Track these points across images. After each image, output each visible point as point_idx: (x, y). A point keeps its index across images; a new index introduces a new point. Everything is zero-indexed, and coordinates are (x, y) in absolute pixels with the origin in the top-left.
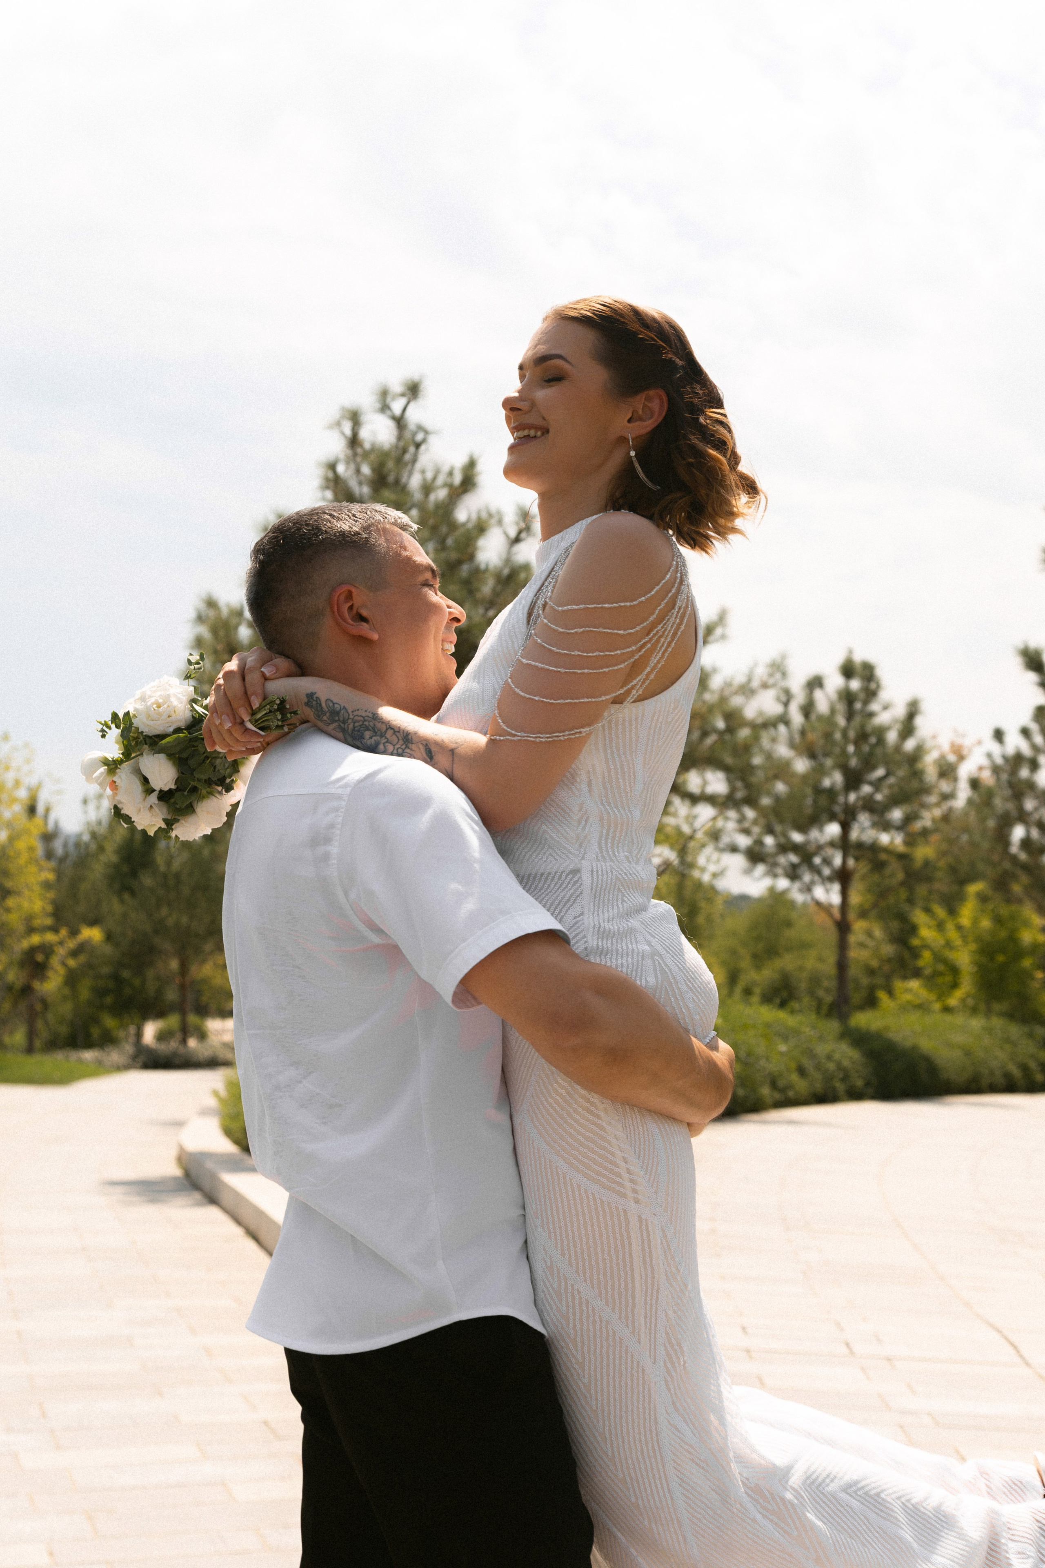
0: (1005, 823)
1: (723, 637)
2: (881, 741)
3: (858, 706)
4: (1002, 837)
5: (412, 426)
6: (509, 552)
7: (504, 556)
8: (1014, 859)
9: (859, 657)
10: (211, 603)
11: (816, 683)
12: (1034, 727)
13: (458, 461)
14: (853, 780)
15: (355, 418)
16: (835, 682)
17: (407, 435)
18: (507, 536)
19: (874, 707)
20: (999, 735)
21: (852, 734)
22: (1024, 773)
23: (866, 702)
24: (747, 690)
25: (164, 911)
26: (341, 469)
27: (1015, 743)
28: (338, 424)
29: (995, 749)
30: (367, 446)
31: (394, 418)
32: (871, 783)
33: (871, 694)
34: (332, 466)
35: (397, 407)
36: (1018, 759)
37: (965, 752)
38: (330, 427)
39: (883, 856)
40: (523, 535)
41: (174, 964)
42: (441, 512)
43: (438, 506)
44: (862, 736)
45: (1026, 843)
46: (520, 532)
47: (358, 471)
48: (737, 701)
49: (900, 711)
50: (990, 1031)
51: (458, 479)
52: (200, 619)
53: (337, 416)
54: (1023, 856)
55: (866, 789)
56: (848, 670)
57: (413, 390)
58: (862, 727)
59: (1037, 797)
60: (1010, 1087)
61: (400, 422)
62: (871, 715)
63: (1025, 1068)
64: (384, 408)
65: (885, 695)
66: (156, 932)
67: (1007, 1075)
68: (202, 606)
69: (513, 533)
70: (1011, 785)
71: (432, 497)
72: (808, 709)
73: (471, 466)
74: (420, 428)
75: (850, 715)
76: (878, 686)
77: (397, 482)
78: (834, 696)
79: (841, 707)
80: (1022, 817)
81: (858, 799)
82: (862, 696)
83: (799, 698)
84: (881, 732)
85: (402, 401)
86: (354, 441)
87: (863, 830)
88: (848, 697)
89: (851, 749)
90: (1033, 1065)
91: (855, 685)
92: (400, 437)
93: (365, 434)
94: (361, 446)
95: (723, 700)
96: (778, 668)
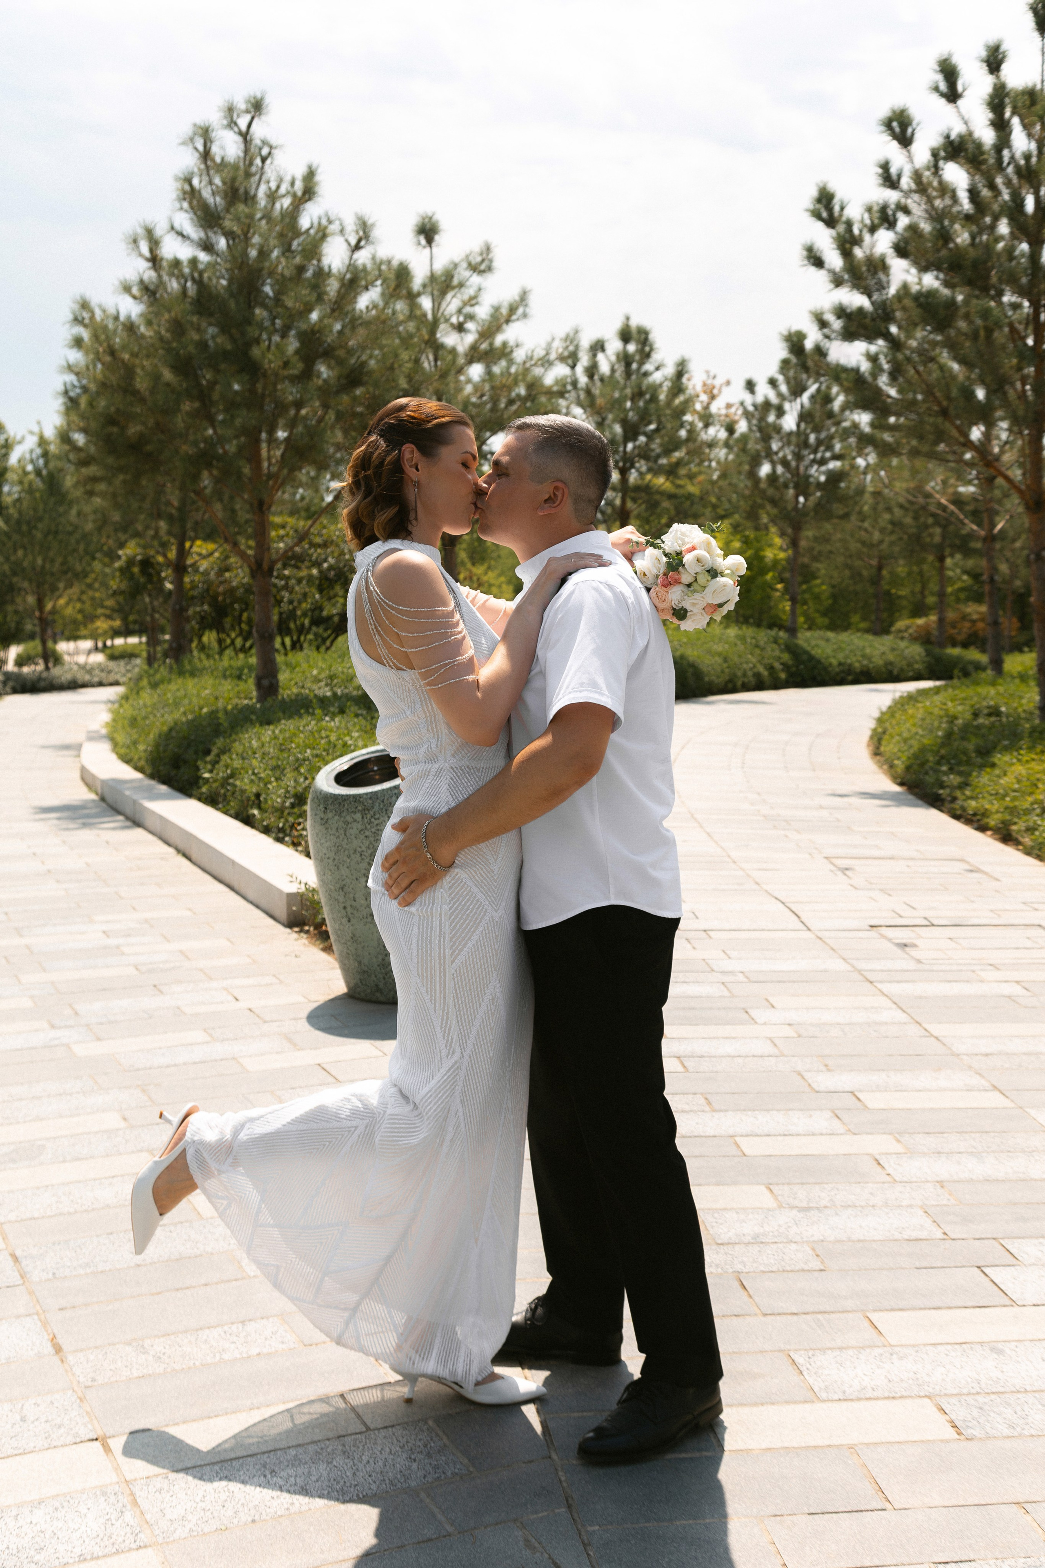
0: (756, 463)
1: (525, 315)
2: (654, 399)
3: (634, 366)
4: (753, 474)
5: (257, 142)
6: (351, 258)
7: (347, 262)
8: (763, 492)
9: (634, 323)
10: (85, 305)
11: (598, 346)
12: (780, 378)
13: (299, 172)
14: (631, 432)
15: (206, 133)
16: (614, 346)
17: (253, 149)
18: (349, 244)
19: (648, 367)
20: (750, 386)
21: (628, 391)
22: (771, 418)
23: (641, 363)
24: (545, 362)
25: (20, 553)
26: (196, 182)
27: (764, 391)
28: (192, 140)
29: (748, 399)
30: (218, 160)
31: (240, 133)
32: (645, 434)
33: (645, 354)
34: (188, 180)
35: (243, 123)
36: (767, 405)
37: (715, 391)
38: (184, 143)
39: (657, 497)
40: (362, 243)
41: (31, 600)
42: (287, 220)
43: (284, 214)
44: (638, 394)
45: (772, 478)
46: (359, 241)
47: (211, 183)
48: (538, 371)
49: (670, 370)
50: (743, 639)
51: (299, 186)
52: (77, 320)
53: (190, 133)
54: (771, 492)
55: (642, 439)
56: (625, 336)
57: (257, 107)
58: (639, 386)
59: (781, 439)
60: (760, 686)
61: (245, 136)
62: (646, 374)
63: (771, 668)
64: (232, 124)
65: (656, 357)
66: (15, 574)
67: (757, 675)
68: (76, 307)
69: (353, 242)
70: (760, 430)
71: (278, 206)
72: (592, 371)
73: (310, 176)
74: (264, 142)
75: (628, 373)
76: (651, 350)
77: (247, 193)
78: (613, 358)
79: (620, 369)
80: (769, 455)
81: (634, 448)
82: (637, 357)
83: (584, 360)
84: (655, 389)
85: (248, 117)
86: (206, 155)
87: (641, 474)
88: (626, 359)
89: (629, 404)
90: (777, 666)
91: (632, 348)
92: (246, 151)
93: (215, 149)
94: (213, 160)
95: (526, 371)
96: (571, 339)
